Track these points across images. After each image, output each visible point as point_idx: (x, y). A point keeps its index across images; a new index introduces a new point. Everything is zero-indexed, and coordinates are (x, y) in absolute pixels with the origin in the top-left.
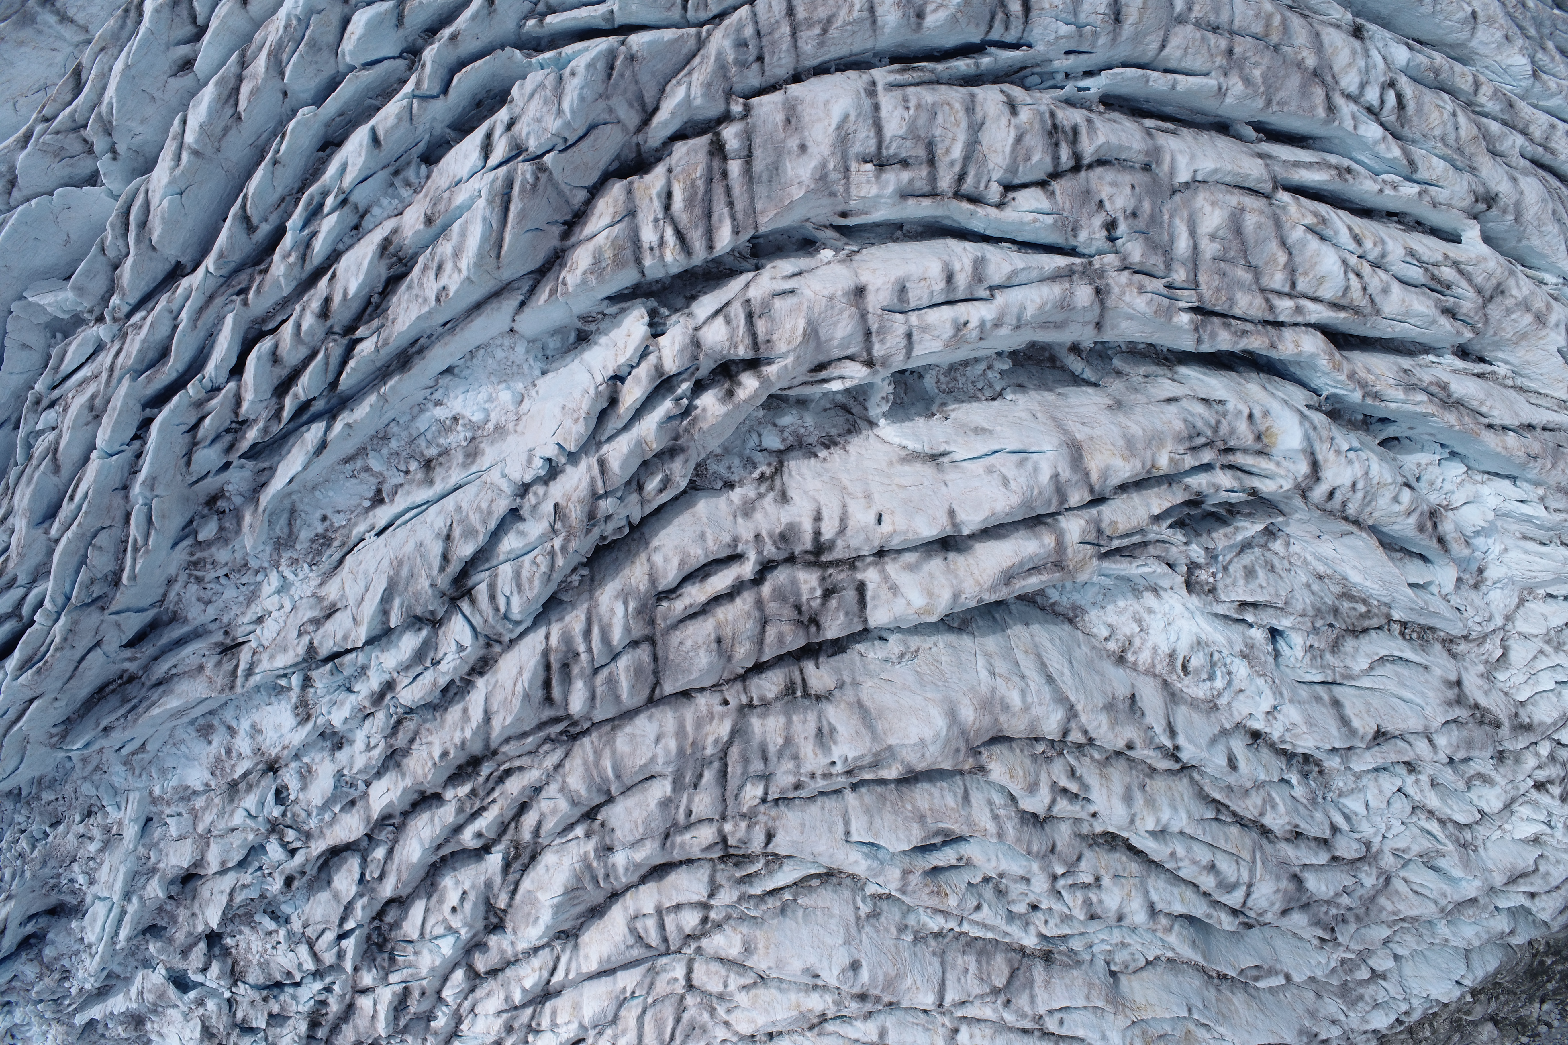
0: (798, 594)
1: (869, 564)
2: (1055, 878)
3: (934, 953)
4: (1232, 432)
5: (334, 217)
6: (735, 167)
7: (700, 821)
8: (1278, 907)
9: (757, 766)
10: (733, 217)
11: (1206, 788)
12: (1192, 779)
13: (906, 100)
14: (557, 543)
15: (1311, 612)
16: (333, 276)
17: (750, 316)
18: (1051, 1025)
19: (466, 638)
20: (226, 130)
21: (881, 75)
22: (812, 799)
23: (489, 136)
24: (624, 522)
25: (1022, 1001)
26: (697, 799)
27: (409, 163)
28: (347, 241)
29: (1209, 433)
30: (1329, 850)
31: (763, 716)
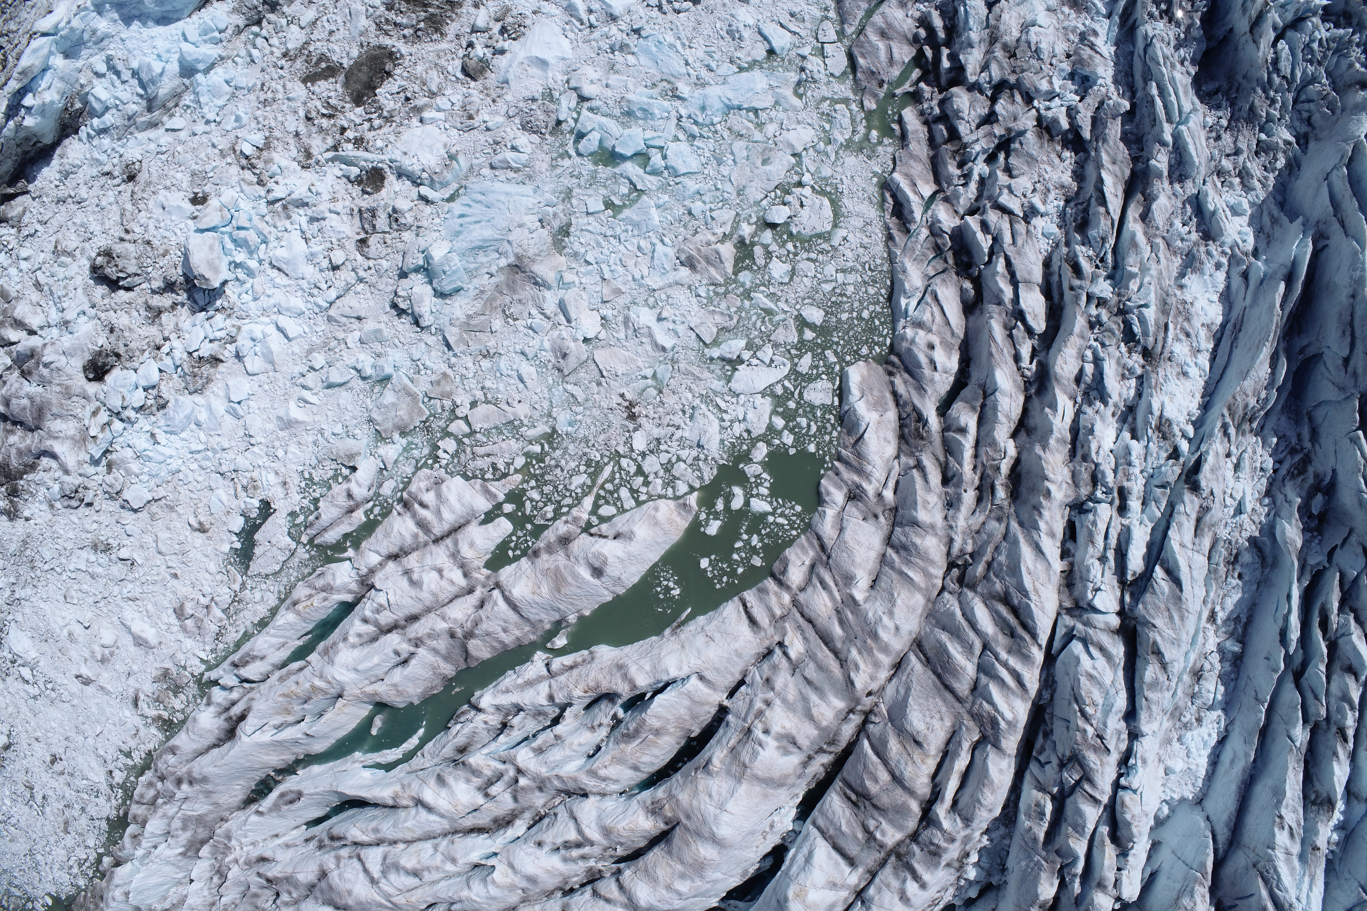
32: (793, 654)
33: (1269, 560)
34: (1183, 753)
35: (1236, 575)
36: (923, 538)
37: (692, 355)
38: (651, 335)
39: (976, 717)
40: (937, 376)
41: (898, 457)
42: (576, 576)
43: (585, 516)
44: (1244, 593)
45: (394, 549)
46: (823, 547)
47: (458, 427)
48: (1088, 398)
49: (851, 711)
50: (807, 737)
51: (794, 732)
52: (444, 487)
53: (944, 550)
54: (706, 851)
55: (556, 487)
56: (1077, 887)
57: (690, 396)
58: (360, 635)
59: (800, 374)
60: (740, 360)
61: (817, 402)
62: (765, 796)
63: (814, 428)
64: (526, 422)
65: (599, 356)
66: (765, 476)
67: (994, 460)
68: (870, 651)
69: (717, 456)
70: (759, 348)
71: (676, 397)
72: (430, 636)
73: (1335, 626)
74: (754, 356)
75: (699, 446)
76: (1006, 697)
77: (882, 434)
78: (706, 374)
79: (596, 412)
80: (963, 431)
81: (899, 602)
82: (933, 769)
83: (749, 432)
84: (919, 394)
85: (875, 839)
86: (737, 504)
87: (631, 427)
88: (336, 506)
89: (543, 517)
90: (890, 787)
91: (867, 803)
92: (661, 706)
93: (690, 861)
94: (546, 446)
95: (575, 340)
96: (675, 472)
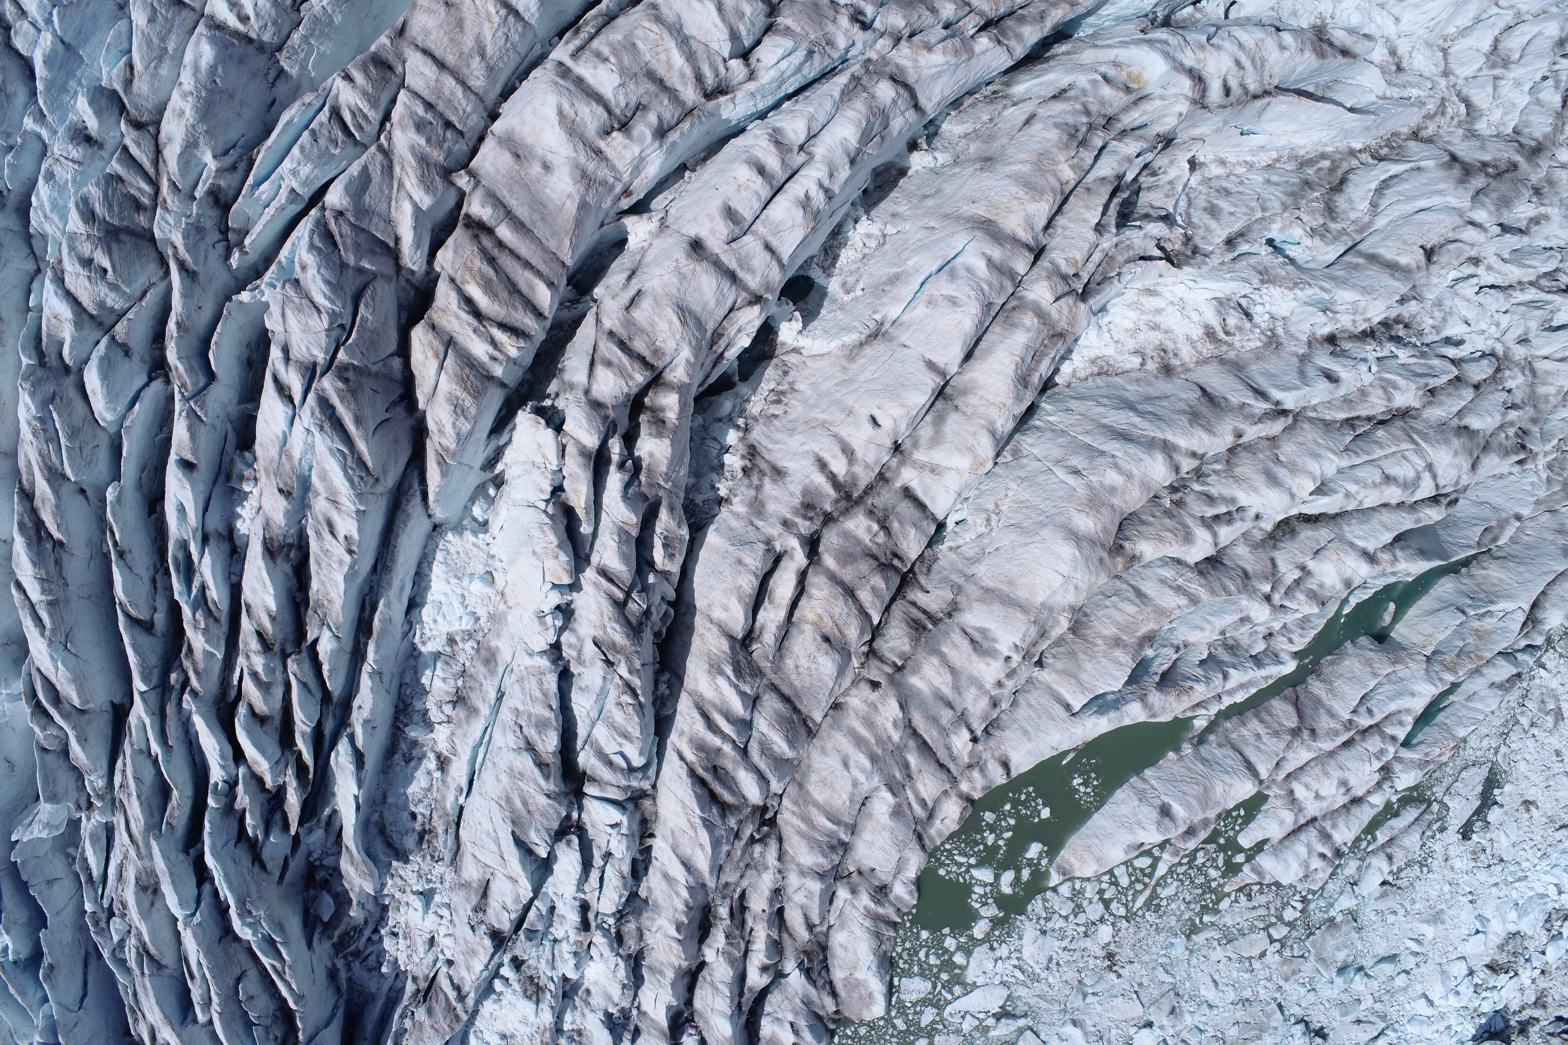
0: (859, 542)
1: (898, 468)
2: (1268, 598)
3: (1220, 745)
4: (1102, 102)
5: (207, 559)
6: (504, 232)
7: (937, 801)
8: (1466, 465)
9: (946, 716)
10: (538, 273)
11: (1328, 417)
12: (1311, 420)
13: (598, 55)
14: (623, 670)
15: (1289, 201)
16: (248, 607)
17: (623, 345)
18: (1365, 722)
19: (615, 815)
20: (58, 563)
21: (561, 53)
22: (1014, 704)
23: (276, 379)
24: (664, 607)
25: (1324, 723)
26: (920, 786)
27: (232, 461)
28: (236, 569)
29: (1085, 120)
30: (1467, 384)
31: (916, 670)
32: (966, 735)
33: (373, 830)
34: (471, 600)
35: (420, 818)
36: (816, 864)
37: (1046, 1018)
38: (1086, 1034)
39: (757, 672)
40: (790, 1017)
41: (830, 927)
42: (1188, 806)
43: (1166, 856)
44: (405, 793)
45: (1355, 810)
46: (920, 838)
47: (1279, 932)
48: (625, 1014)
49: (899, 669)
50: (956, 646)
51: (975, 657)
52: (1301, 875)
53: (787, 846)
54: (1086, 523)
55: (1192, 882)
56: (616, 447)
57: (1051, 980)
58: (1401, 723)
59: (933, 1006)
60: (998, 1017)
61: (917, 979)
62: (1011, 583)
63: (922, 955)
64: (1215, 943)
65: (1136, 1011)
66: (977, 905)
67: (731, 944)
68: (879, 741)
69: (1027, 923)
70: (976, 1028)
71: (1065, 978)
72: (1337, 733)
73: (290, 772)
74: (981, 1021)
75: (1044, 932)
76: (723, 702)
77: (851, 956)
78: (1032, 1001)
79: (1146, 958)
80: (764, 969)
81: (845, 797)
82: (803, 602)
83: (992, 949)
84: (808, 998)
85: (878, 522)
86: (1008, 877)
87: (1112, 947)
88: (1404, 848)
89: (1207, 852)
90: (857, 581)
91: (883, 560)
92: (1116, 679)
93: (1104, 511)
94: (1197, 921)
95: (1161, 1027)
96: (1072, 905)
